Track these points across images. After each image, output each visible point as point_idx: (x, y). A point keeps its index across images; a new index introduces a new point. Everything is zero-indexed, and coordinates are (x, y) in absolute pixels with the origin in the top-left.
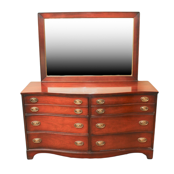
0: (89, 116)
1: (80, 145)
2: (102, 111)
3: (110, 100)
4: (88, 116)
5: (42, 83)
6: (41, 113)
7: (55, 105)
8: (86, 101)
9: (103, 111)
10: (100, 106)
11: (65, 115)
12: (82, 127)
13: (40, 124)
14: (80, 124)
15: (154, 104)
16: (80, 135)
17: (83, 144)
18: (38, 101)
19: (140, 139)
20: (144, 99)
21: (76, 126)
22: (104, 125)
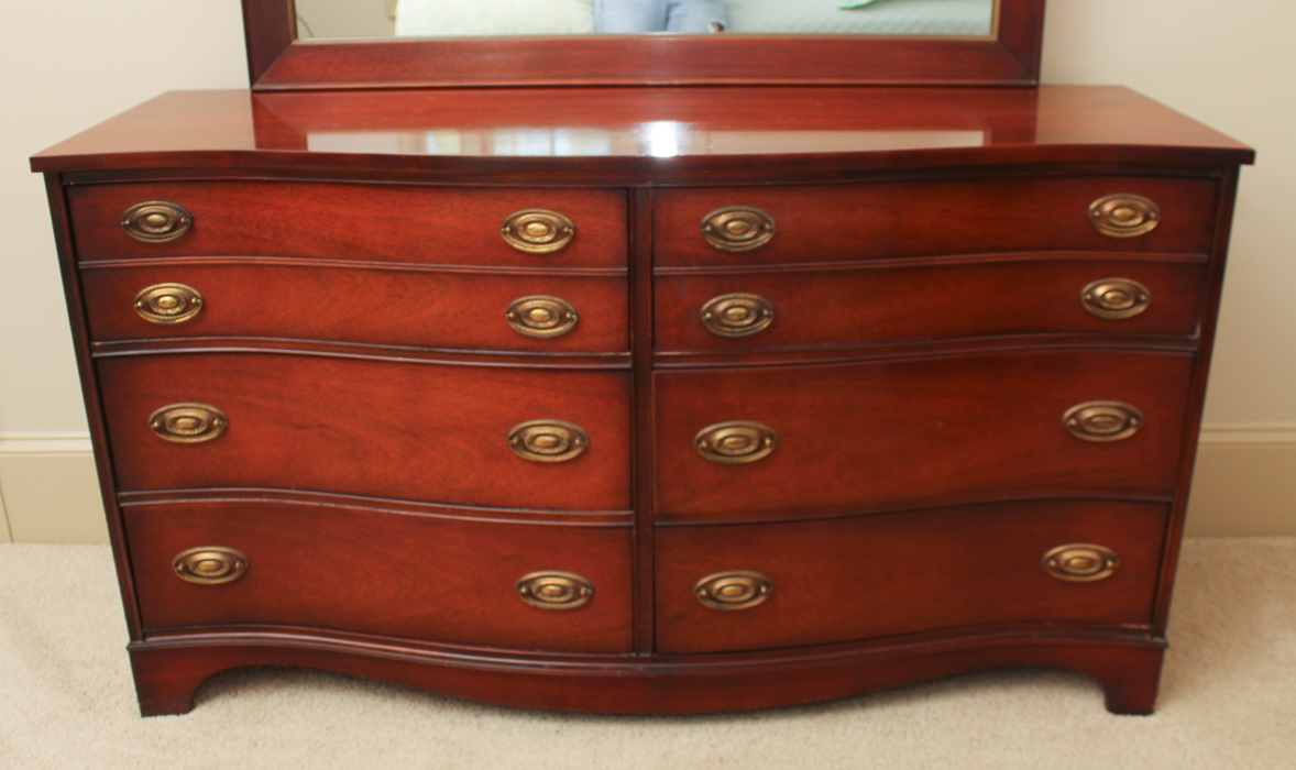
0: (634, 358)
1: (560, 603)
2: (747, 316)
3: (818, 214)
4: (624, 359)
5: (259, 96)
6: (226, 333)
7: (344, 263)
8: (605, 222)
9: (760, 317)
10: (735, 270)
11: (428, 346)
12: (572, 454)
13: (225, 431)
14: (559, 432)
15: (1203, 257)
16: (559, 518)
17: (591, 598)
18: (192, 228)
19: (1067, 556)
20: (1117, 212)
21: (521, 442)
22: (771, 437)
